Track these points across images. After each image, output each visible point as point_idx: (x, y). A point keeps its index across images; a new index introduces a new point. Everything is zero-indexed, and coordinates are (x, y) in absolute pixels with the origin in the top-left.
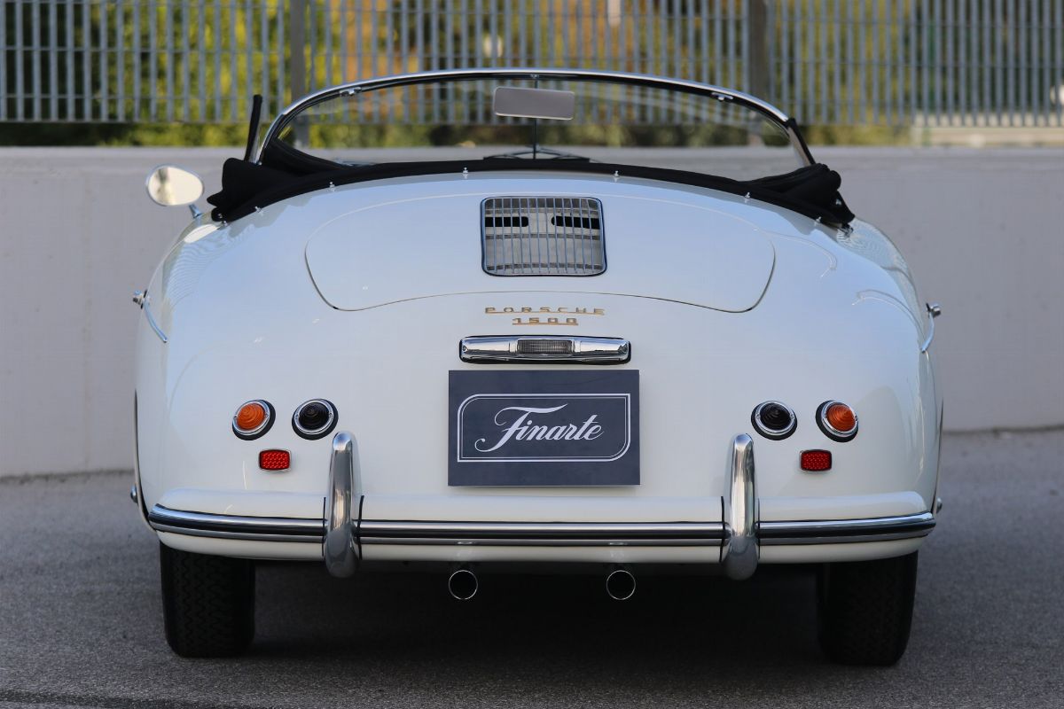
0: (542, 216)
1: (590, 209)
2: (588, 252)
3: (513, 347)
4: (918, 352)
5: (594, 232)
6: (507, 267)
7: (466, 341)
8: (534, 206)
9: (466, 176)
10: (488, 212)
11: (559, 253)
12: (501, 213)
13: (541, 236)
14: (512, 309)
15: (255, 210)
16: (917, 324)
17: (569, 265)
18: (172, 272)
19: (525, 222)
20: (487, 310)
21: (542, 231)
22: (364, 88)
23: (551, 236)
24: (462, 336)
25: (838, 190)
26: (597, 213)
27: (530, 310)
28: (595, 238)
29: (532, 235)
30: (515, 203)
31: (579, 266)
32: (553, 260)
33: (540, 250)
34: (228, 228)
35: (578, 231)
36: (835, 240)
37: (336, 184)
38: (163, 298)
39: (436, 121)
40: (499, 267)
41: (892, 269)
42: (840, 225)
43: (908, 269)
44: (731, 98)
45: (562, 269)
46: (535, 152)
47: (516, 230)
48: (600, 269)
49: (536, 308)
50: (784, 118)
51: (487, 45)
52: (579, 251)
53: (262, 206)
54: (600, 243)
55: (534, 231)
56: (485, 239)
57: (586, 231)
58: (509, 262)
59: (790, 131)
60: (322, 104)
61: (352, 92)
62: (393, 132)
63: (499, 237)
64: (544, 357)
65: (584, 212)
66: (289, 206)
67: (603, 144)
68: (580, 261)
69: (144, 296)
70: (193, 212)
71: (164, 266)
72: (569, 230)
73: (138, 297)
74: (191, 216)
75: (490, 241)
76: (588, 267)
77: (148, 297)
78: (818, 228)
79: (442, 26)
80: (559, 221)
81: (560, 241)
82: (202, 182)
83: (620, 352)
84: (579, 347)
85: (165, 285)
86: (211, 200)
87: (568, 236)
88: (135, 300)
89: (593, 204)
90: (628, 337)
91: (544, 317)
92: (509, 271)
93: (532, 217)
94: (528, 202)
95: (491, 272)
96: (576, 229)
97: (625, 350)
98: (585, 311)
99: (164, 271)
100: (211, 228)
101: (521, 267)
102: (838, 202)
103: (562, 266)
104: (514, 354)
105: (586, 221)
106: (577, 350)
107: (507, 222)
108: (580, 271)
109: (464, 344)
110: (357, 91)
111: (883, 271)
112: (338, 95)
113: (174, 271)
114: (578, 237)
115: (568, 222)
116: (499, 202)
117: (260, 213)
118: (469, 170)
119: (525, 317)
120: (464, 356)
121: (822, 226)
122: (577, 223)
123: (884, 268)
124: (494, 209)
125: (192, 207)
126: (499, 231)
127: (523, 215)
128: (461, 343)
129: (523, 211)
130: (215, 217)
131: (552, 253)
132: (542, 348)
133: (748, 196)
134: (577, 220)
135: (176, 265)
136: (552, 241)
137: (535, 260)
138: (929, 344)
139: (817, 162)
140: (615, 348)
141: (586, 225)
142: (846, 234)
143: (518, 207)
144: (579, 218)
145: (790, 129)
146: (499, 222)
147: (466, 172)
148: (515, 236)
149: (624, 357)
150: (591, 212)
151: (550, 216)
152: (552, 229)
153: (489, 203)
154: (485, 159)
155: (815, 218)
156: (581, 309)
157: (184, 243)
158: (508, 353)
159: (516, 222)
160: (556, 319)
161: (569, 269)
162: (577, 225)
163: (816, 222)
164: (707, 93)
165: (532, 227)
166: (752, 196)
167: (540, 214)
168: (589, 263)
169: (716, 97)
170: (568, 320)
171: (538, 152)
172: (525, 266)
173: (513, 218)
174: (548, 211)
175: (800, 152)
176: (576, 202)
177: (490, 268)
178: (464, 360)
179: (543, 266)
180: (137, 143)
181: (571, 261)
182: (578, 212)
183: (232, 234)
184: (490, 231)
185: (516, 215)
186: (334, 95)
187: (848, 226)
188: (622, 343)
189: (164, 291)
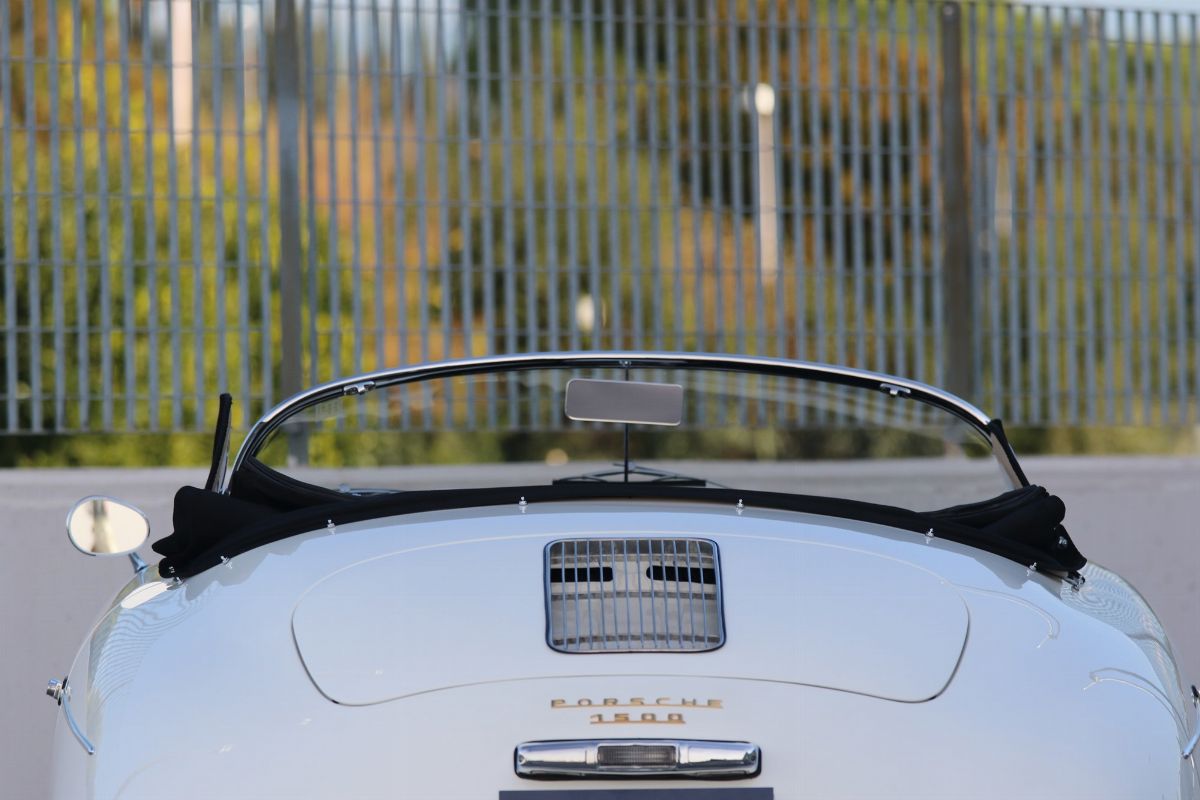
0: (632, 566)
1: (702, 555)
2: (698, 617)
3: (591, 756)
4: (1179, 758)
5: (708, 588)
6: (582, 640)
7: (524, 748)
8: (621, 551)
9: (523, 509)
10: (555, 562)
11: (657, 618)
12: (573, 562)
13: (632, 595)
14: (590, 702)
15: (221, 561)
16: (1178, 716)
17: (672, 637)
18: (103, 650)
19: (608, 575)
20: (553, 703)
21: (632, 588)
22: (379, 383)
23: (645, 594)
24: (519, 740)
25: (1061, 523)
26: (711, 561)
27: (615, 702)
28: (708, 596)
29: (619, 594)
30: (594, 547)
31: (687, 638)
32: (648, 629)
33: (631, 614)
34: (183, 588)
35: (685, 587)
36: (1058, 596)
37: (337, 523)
38: (90, 688)
39: (513, 425)
40: (571, 641)
41: (1141, 637)
42: (1066, 574)
43: (1166, 637)
44: (909, 391)
45: (662, 641)
46: (627, 472)
47: (595, 586)
48: (716, 641)
49: (624, 699)
50: (984, 420)
51: (585, 312)
52: (686, 616)
53: (230, 556)
54: (716, 603)
55: (621, 588)
56: (551, 601)
57: (696, 587)
58: (584, 633)
59: (993, 438)
60: (318, 406)
61: (361, 388)
62: (449, 441)
63: (570, 597)
64: (637, 770)
65: (693, 559)
66: (270, 555)
67: (750, 455)
68: (687, 630)
69: (63, 687)
70: (135, 564)
71: (92, 643)
72: (672, 586)
73: (54, 689)
74: (133, 570)
75: (558, 602)
76: (699, 639)
77: (69, 688)
78: (1032, 578)
79: (521, 288)
80: (657, 573)
81: (659, 601)
82: (148, 521)
83: (747, 762)
84: (687, 755)
85: (92, 669)
86: (158, 547)
87: (671, 595)
88: (50, 693)
89: (707, 547)
90: (757, 740)
91: (635, 713)
92: (585, 647)
93: (618, 567)
94: (613, 546)
95: (560, 647)
96: (682, 584)
97: (754, 758)
98: (694, 703)
99: (92, 649)
100: (161, 587)
101: (602, 640)
102: (1062, 541)
103: (661, 637)
104: (592, 766)
105: (695, 571)
106: (683, 760)
107: (582, 575)
108: (687, 646)
109: (520, 753)
110: (369, 388)
111: (1129, 639)
112: (342, 394)
113: (106, 649)
114: (684, 595)
115: (671, 574)
116: (570, 547)
117: (229, 565)
118: (529, 501)
119: (609, 713)
120: (522, 770)
121: (1039, 575)
122: (683, 575)
123: (1130, 636)
124: (563, 557)
125: (133, 557)
126: (571, 588)
127: (605, 564)
128: (516, 750)
129: (605, 559)
130: (164, 571)
131: (647, 618)
132: (632, 757)
133: (930, 534)
134: (683, 571)
135: (109, 640)
136: (646, 601)
137: (622, 630)
138: (1195, 745)
139: (1031, 482)
140: (738, 756)
141: (696, 579)
142: (1074, 586)
143: (598, 553)
144: (686, 569)
145: (992, 435)
146: (570, 576)
147: (523, 503)
148: (594, 595)
149: (752, 769)
150: (704, 560)
151: (645, 565)
152: (647, 584)
153: (555, 548)
154: (556, 483)
155: (1028, 565)
156: (689, 699)
157: (120, 608)
158: (584, 765)
159: (595, 575)
160: (653, 716)
161: (672, 643)
162: (683, 578)
163: (1030, 571)
164: (874, 385)
165: (618, 583)
166: (936, 534)
167: (629, 563)
168: (701, 634)
169: (887, 390)
170: (670, 716)
171: (631, 472)
172: (609, 638)
173: (591, 569)
174: (641, 559)
175: (1006, 469)
176: (681, 546)
177: (557, 642)
178: (522, 775)
179: (634, 638)
180: (74, 462)
181: (675, 631)
182: (684, 559)
183: (190, 596)
184: (558, 588)
185: (595, 565)
186: (336, 393)
187: (1078, 575)
188: (749, 748)
189: (91, 678)
